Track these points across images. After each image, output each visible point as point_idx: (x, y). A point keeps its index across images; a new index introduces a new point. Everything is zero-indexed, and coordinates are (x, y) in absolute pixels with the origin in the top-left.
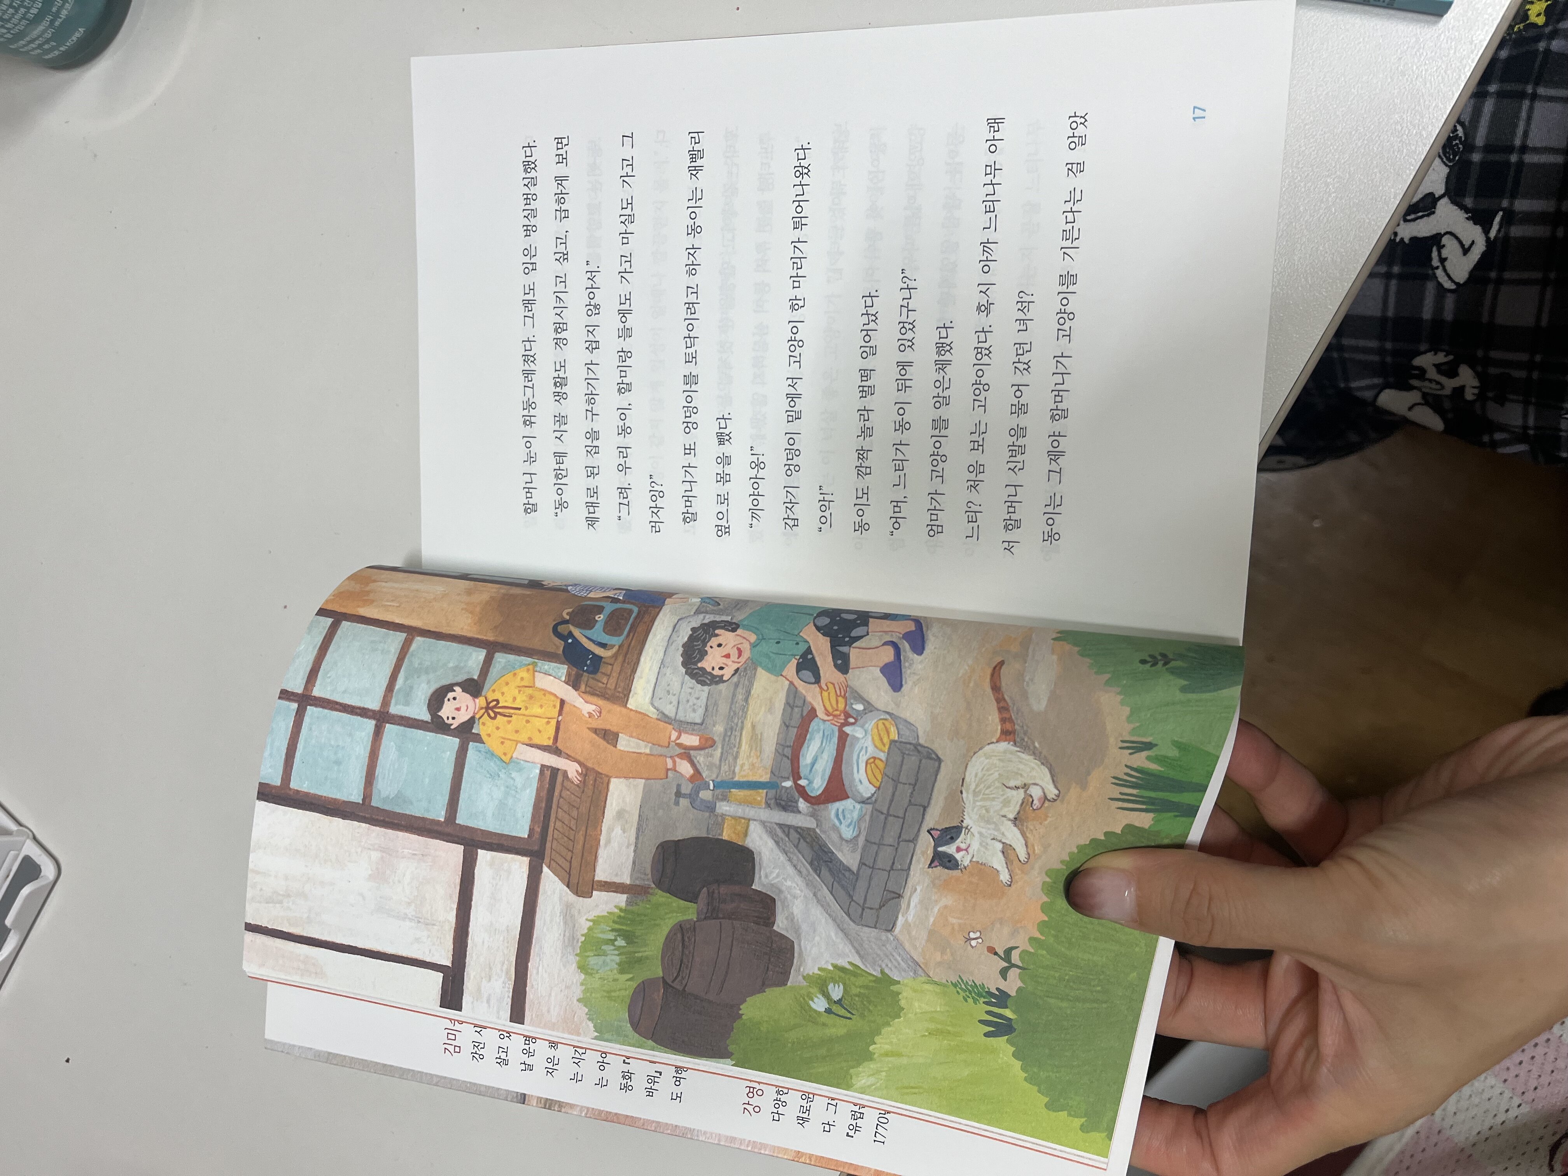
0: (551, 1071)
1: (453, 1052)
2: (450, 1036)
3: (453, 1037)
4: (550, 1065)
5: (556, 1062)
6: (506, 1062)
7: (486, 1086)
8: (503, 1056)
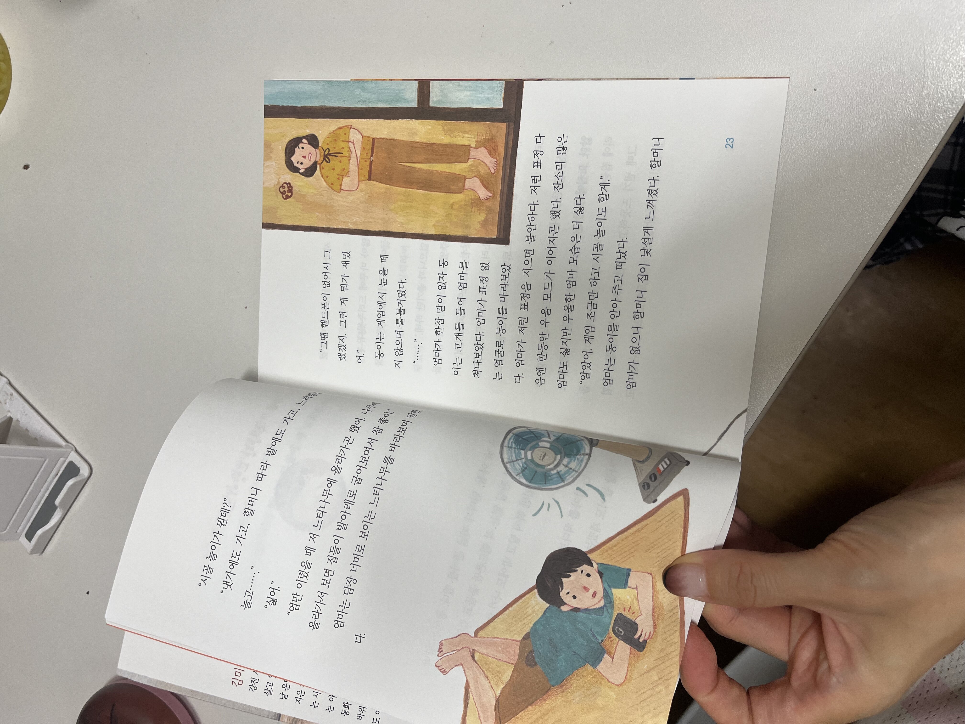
0: (298, 699)
1: (237, 685)
2: (237, 674)
3: (239, 674)
4: (299, 696)
5: (303, 694)
6: (270, 693)
7: (256, 708)
8: (269, 688)
